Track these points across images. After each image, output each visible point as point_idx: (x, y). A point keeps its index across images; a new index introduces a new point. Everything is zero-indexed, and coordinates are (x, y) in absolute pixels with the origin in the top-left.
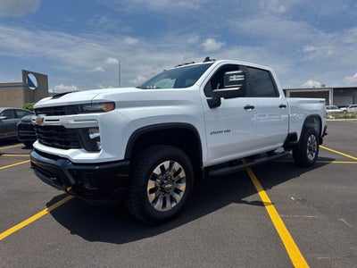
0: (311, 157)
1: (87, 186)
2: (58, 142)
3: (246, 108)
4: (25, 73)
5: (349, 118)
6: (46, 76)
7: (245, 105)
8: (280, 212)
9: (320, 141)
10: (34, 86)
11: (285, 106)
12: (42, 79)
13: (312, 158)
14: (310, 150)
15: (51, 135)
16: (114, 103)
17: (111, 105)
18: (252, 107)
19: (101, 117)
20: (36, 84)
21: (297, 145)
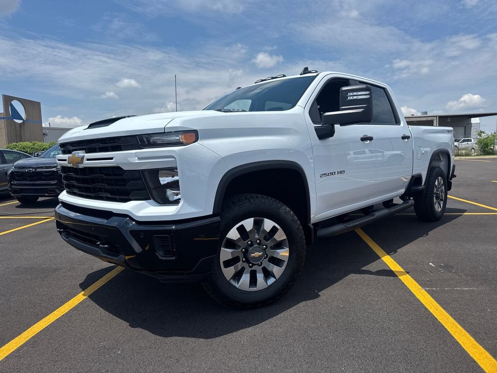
0: (438, 208)
1: (160, 255)
2: (106, 191)
3: (364, 139)
4: (8, 100)
5: (462, 155)
6: (39, 104)
7: (362, 136)
8: (423, 284)
9: (448, 186)
10: (20, 118)
11: (408, 137)
12: (33, 107)
13: (440, 210)
14: (437, 198)
15: (93, 181)
16: (196, 132)
17: (192, 135)
18: (371, 139)
19: (180, 153)
20: (23, 115)
21: (421, 191)
